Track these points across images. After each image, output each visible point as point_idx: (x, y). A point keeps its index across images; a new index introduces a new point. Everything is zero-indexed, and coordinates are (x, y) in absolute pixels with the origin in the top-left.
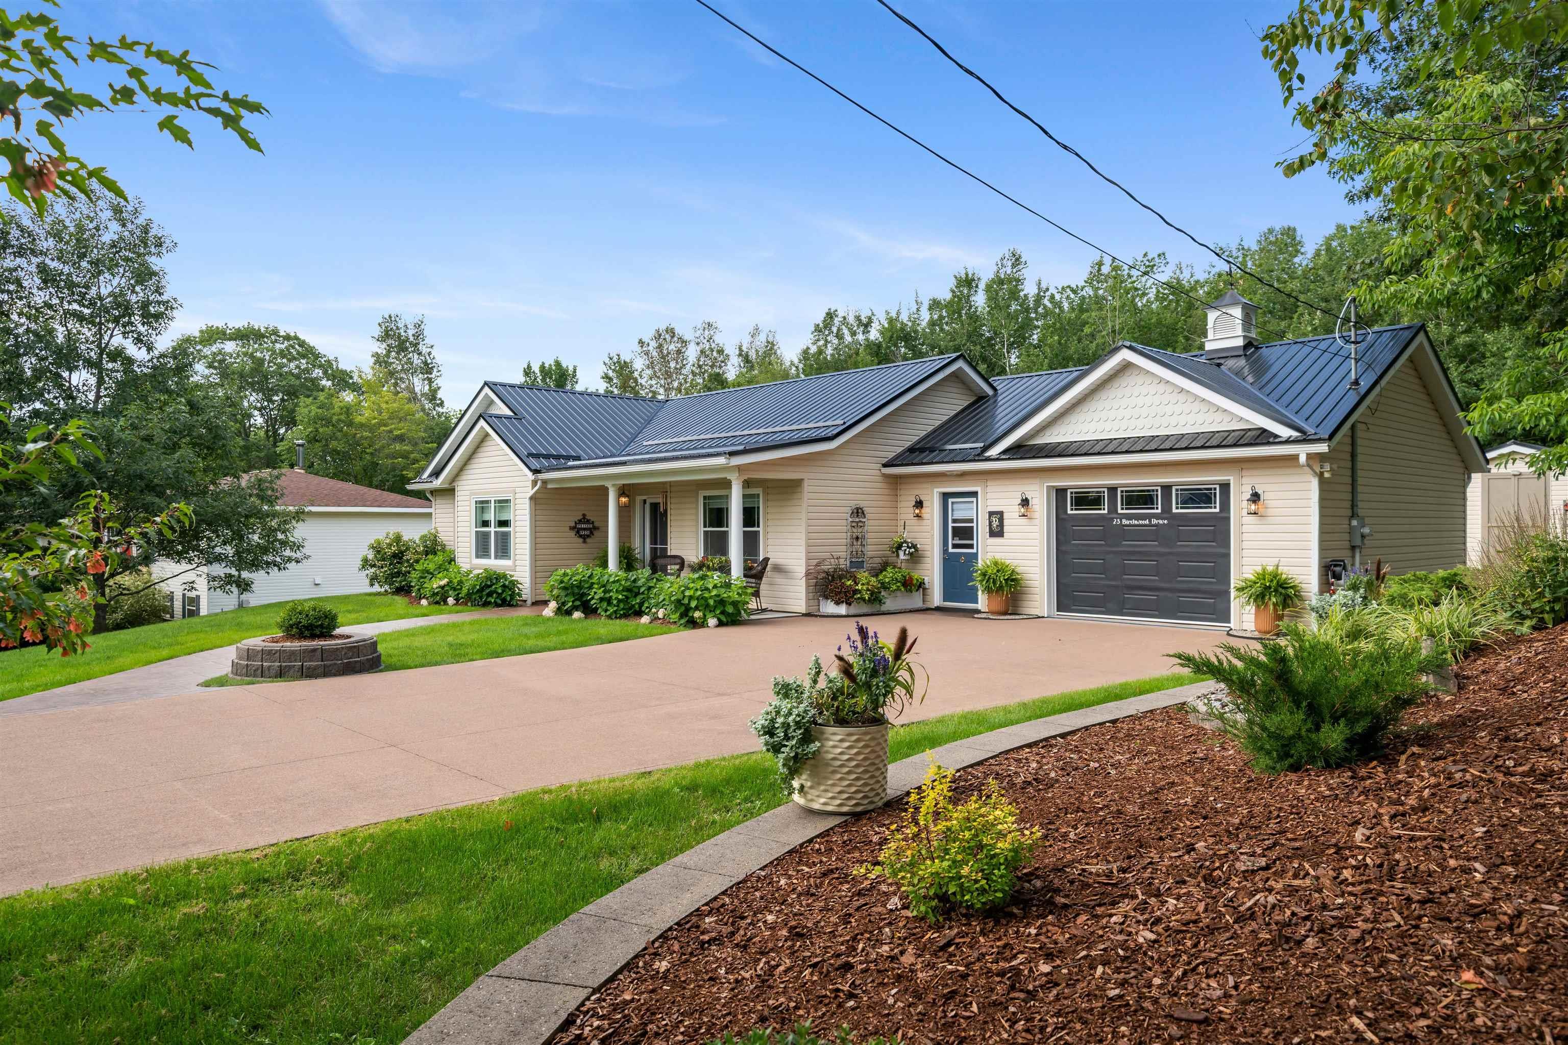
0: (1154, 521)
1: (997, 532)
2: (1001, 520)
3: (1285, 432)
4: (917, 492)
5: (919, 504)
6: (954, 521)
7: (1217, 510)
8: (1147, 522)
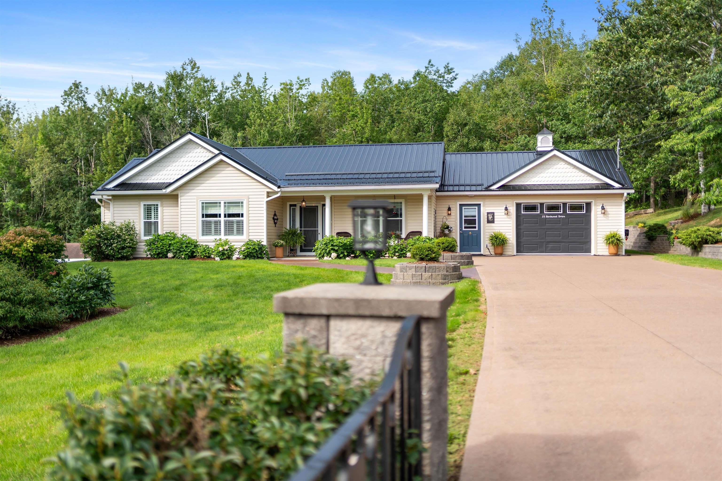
0: (560, 216)
1: (491, 221)
2: (493, 216)
3: (617, 185)
4: (449, 204)
5: (449, 209)
6: (465, 217)
7: (585, 212)
8: (556, 217)
